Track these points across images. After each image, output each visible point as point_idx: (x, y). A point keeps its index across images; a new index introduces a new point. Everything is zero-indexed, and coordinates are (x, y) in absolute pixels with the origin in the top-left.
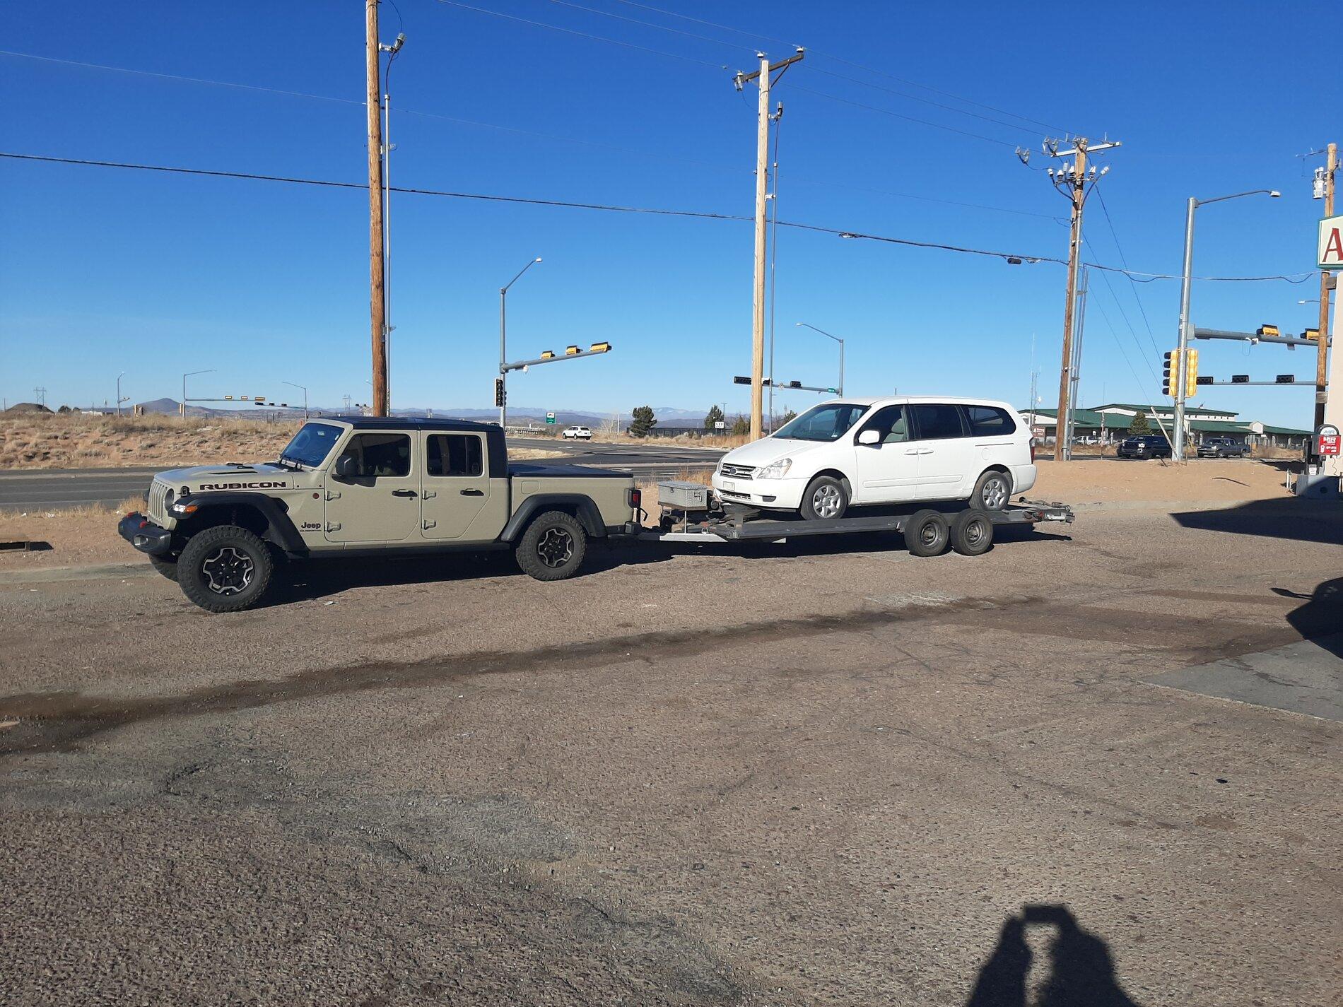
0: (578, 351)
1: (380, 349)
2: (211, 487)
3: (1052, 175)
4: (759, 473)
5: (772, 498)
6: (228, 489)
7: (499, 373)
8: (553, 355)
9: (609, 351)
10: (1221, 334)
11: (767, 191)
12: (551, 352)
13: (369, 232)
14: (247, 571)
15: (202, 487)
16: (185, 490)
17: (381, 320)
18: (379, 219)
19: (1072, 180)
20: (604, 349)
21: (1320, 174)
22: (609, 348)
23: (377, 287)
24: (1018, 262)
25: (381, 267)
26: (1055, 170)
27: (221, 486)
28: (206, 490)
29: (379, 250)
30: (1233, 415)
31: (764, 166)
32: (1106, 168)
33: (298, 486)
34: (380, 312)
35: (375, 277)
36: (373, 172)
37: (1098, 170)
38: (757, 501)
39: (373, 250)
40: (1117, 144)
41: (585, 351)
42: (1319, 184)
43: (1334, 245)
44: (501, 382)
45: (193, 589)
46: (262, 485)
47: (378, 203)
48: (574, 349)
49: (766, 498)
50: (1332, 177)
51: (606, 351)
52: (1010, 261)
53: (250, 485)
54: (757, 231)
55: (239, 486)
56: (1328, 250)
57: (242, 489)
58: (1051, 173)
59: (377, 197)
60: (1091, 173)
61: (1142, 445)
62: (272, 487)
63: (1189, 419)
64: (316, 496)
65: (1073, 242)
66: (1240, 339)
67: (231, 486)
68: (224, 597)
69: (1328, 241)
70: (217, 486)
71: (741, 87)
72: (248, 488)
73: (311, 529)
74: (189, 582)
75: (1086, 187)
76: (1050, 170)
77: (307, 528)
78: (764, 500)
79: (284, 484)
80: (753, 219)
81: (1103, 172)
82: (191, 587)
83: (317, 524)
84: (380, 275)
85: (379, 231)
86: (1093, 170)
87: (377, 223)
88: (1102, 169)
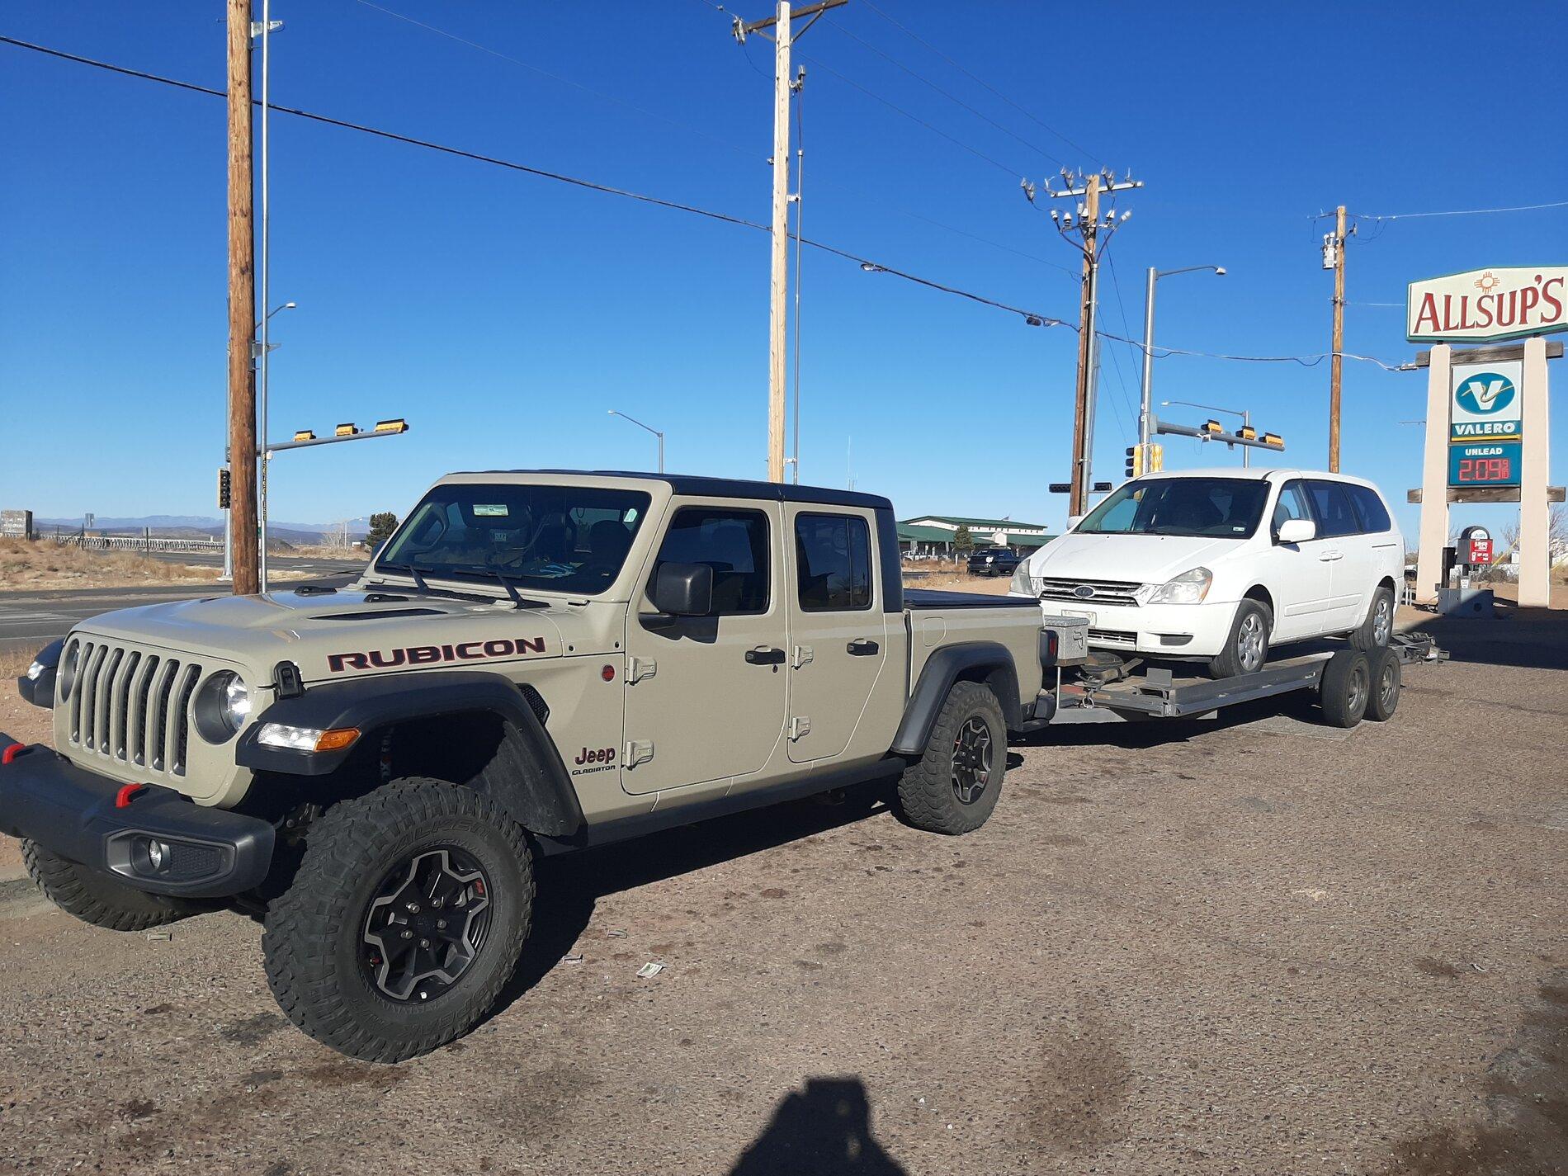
0: (355, 431)
1: (247, 382)
2: (359, 661)
3: (1056, 219)
4: (1150, 593)
5: (1185, 638)
6: (406, 665)
7: (225, 462)
8: (313, 437)
9: (404, 432)
10: (1177, 428)
11: (791, 190)
12: (311, 432)
13: (226, 171)
14: (472, 913)
15: (336, 662)
16: (286, 673)
17: (249, 332)
18: (246, 152)
19: (1085, 226)
20: (397, 429)
21: (1332, 239)
22: (405, 427)
23: (243, 272)
24: (1037, 323)
25: (248, 237)
26: (1061, 212)
27: (387, 657)
28: (349, 671)
29: (245, 205)
30: (1041, 528)
31: (785, 153)
32: (1128, 214)
33: (571, 648)
34: (248, 316)
35: (240, 254)
36: (236, 66)
37: (1118, 214)
38: (1149, 644)
39: (235, 205)
40: (1139, 184)
41: (367, 431)
42: (1330, 252)
43: (1427, 313)
44: (228, 474)
45: (340, 1004)
46: (489, 648)
47: (246, 123)
48: (349, 429)
49: (1167, 638)
50: (1343, 245)
51: (402, 432)
52: (1029, 322)
53: (462, 650)
54: (774, 246)
55: (434, 654)
56: (1421, 318)
57: (442, 662)
58: (1056, 216)
59: (243, 111)
60: (1109, 219)
61: (989, 560)
62: (515, 655)
63: (1006, 532)
64: (608, 673)
65: (1088, 303)
66: (1192, 435)
67: (414, 654)
68: (416, 1009)
69: (1420, 308)
70: (376, 657)
71: (743, 39)
72: (458, 660)
73: (596, 764)
74: (330, 981)
75: (1100, 237)
76: (1053, 212)
77: (587, 765)
78: (1163, 642)
79: (539, 645)
80: (770, 229)
81: (1124, 218)
82: (335, 1000)
83: (609, 751)
84: (248, 251)
85: (246, 173)
86: (1111, 214)
87: (242, 157)
88: (1123, 212)
